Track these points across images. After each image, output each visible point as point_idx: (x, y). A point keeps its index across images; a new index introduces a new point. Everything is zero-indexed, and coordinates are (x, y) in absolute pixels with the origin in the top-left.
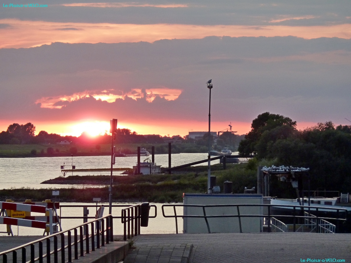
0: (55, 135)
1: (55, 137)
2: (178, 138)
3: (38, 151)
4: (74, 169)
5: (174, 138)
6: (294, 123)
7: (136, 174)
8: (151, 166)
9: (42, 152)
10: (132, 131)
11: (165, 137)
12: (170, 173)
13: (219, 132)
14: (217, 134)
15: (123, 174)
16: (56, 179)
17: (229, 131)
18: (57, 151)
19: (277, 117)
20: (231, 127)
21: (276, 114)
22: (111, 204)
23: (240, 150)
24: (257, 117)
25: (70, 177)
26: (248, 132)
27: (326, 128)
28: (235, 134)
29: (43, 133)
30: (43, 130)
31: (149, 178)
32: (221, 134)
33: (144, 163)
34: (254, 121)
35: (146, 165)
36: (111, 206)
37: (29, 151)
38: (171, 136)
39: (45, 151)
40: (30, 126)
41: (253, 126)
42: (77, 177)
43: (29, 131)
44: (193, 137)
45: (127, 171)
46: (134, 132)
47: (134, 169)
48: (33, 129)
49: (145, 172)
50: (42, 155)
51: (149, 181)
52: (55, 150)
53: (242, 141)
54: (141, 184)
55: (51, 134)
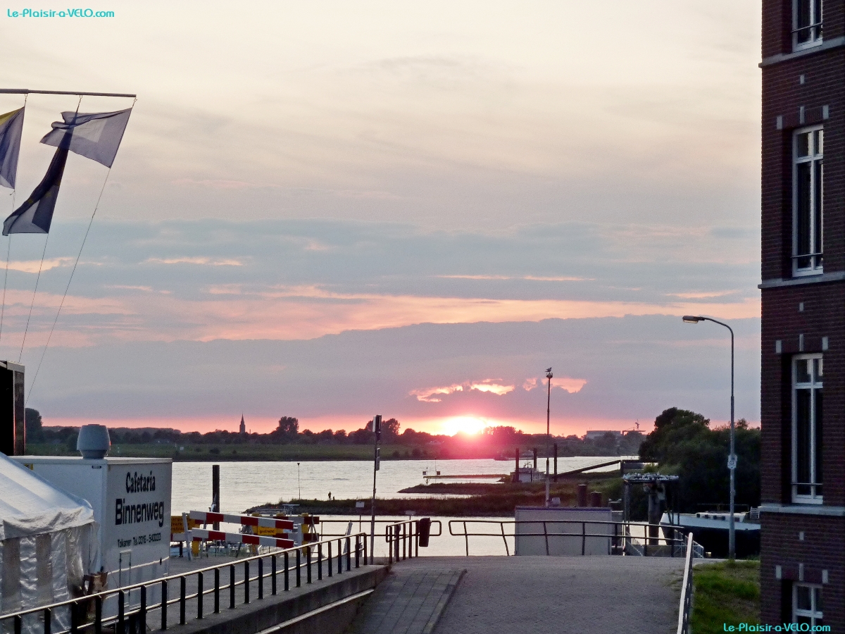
0: (424, 433)
1: (424, 437)
2: (574, 438)
3: (402, 453)
4: (438, 475)
5: (570, 438)
6: (707, 422)
7: (513, 481)
8: (531, 472)
9: (407, 453)
10: (517, 430)
11: (559, 437)
12: (555, 481)
13: (623, 432)
14: (621, 433)
15: (500, 481)
16: (416, 487)
17: (636, 430)
18: (425, 453)
19: (687, 413)
20: (638, 425)
21: (685, 410)
22: (373, 518)
23: (641, 453)
24: (661, 414)
25: (432, 484)
26: (650, 432)
27: (738, 427)
28: (643, 433)
29: (409, 432)
30: (410, 428)
31: (529, 487)
32: (625, 433)
33: (524, 468)
34: (658, 419)
35: (527, 471)
36: (373, 522)
37: (391, 453)
38: (566, 436)
39: (410, 453)
40: (393, 422)
41: (657, 424)
42: (441, 485)
43: (392, 428)
44: (592, 437)
45: (504, 478)
46: (520, 431)
47: (511, 476)
48: (397, 426)
49: (524, 479)
50: (406, 457)
51: (528, 490)
52: (422, 451)
53: (643, 442)
54: (514, 494)
55: (420, 433)
